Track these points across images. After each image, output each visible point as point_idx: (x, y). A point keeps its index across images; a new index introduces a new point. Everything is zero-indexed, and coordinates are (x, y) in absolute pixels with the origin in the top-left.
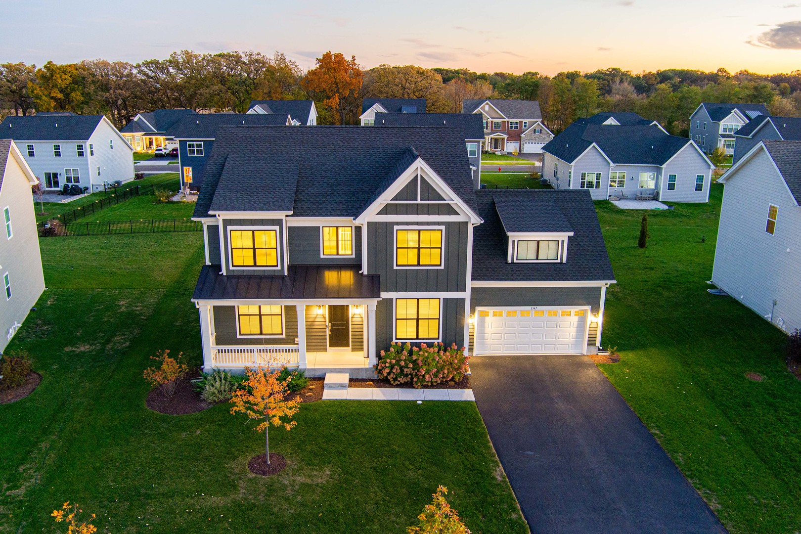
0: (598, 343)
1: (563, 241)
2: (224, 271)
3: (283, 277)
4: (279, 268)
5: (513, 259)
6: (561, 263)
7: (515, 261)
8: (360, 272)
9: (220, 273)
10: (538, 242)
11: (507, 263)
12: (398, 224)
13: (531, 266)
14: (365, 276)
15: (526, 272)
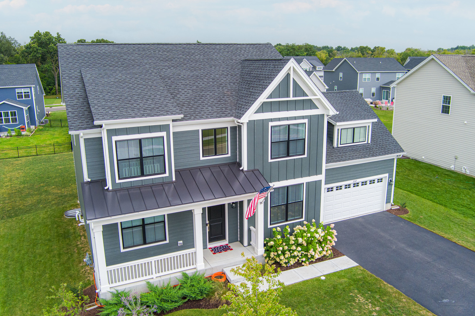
0: (392, 201)
1: (369, 126)
2: (109, 185)
3: (171, 184)
4: (167, 174)
5: (337, 144)
6: (367, 144)
7: (339, 146)
8: (241, 169)
9: (106, 188)
10: (354, 128)
11: (334, 148)
12: (272, 120)
14: (245, 171)
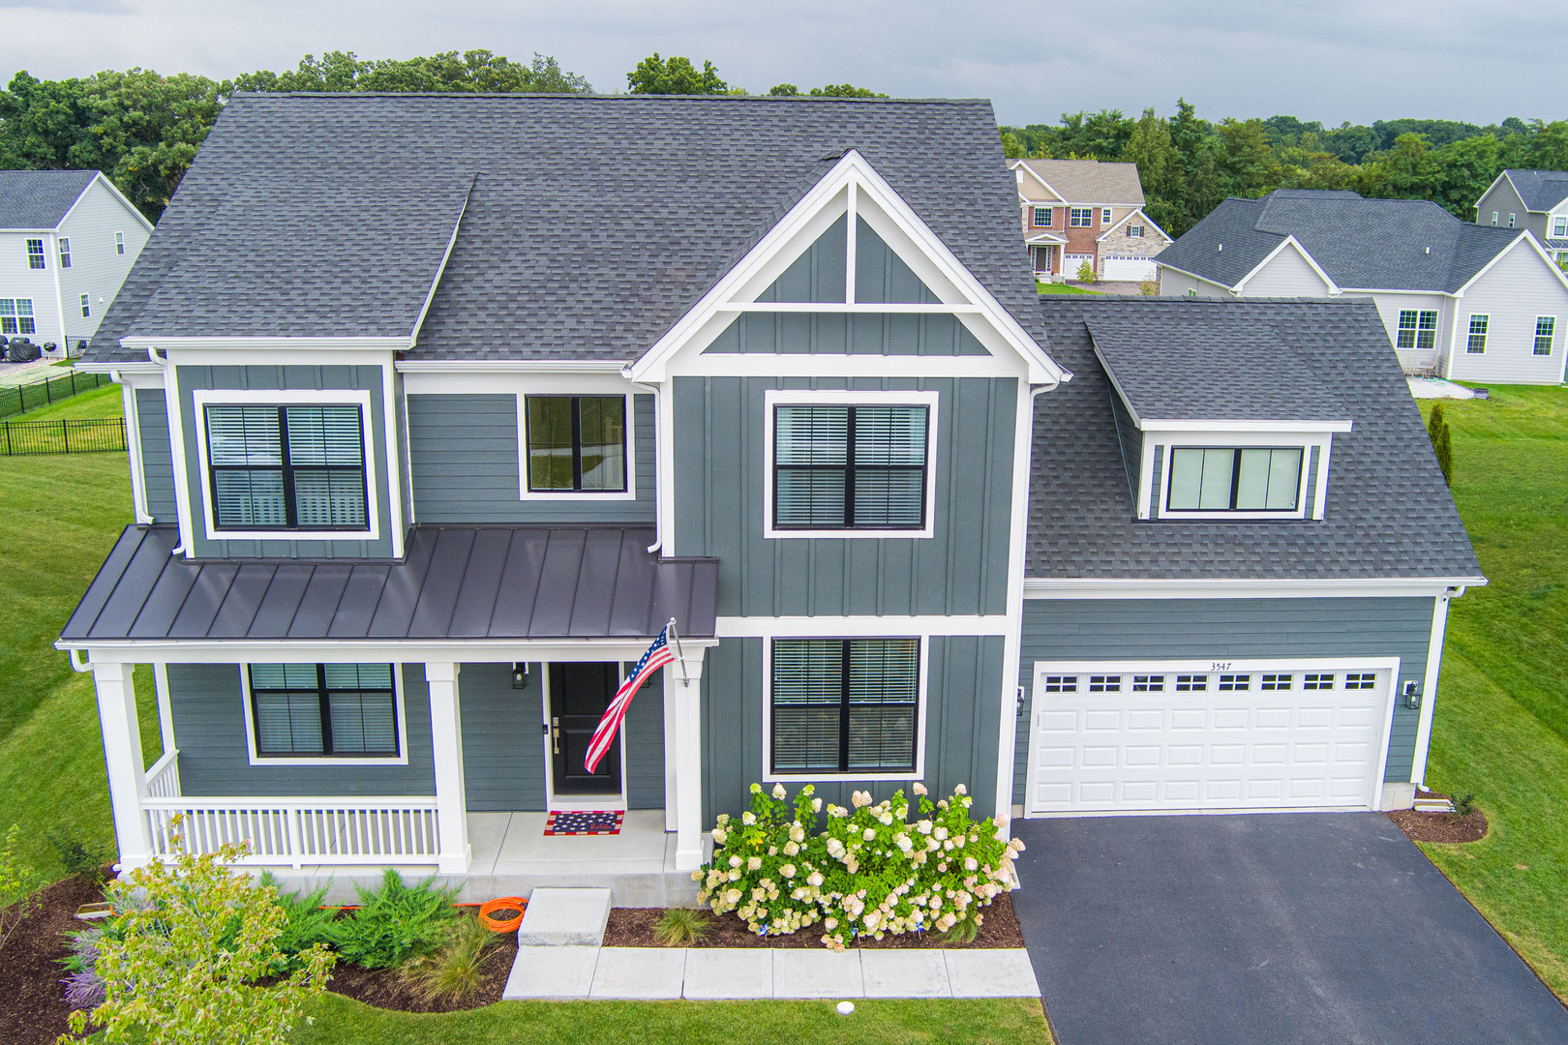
0: (1418, 774)
1: (1316, 450)
2: (186, 544)
3: (391, 564)
4: (374, 534)
5: (1154, 507)
6: (1308, 520)
7: (1163, 514)
8: (651, 549)
9: (178, 551)
10: (1238, 452)
11: (1135, 520)
12: (780, 383)
13: (1212, 530)
14: (668, 561)
15: (1197, 548)
